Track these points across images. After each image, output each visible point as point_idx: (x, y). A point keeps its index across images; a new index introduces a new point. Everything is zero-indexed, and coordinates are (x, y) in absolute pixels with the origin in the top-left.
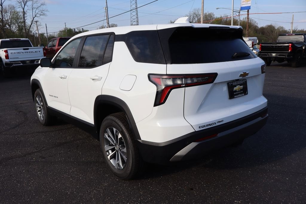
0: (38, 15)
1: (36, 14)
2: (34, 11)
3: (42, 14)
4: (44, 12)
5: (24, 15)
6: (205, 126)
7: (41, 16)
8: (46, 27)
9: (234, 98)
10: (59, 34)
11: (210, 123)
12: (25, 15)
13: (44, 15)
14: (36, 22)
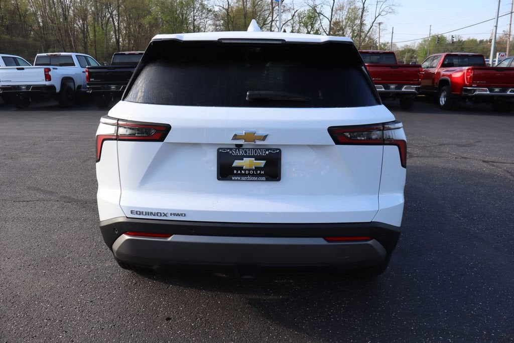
0: (383, 13)
1: (381, 11)
2: (379, 6)
3: (390, 11)
4: (393, 8)
5: (362, 13)
6: (142, 212)
7: (389, 14)
8: (393, 32)
9: (231, 180)
10: (420, 44)
11: (153, 212)
12: (364, 14)
13: (393, 12)
14: (380, 24)
